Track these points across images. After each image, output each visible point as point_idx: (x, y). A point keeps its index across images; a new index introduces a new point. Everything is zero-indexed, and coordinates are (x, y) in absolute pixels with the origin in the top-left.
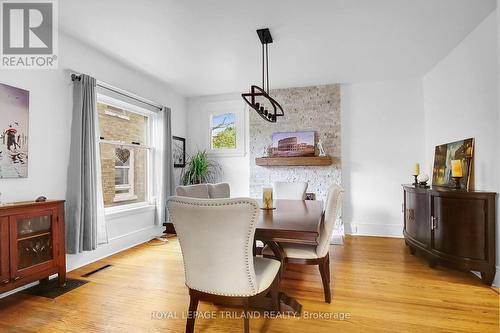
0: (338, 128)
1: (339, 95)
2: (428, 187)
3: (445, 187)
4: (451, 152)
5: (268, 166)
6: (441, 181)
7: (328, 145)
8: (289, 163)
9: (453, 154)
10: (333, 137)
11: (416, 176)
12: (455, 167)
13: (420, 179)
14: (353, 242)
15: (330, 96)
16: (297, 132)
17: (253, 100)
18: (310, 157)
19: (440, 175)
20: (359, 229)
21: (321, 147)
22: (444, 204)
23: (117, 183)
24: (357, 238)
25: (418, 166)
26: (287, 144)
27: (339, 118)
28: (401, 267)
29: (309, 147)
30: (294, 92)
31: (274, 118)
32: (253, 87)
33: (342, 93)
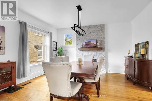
0: (104, 38)
1: (104, 28)
2: (133, 58)
3: (138, 57)
4: (141, 46)
5: (82, 50)
6: (137, 56)
7: (101, 44)
8: (88, 49)
9: (141, 47)
10: (102, 41)
11: (129, 54)
12: (142, 51)
13: (130, 55)
14: (109, 75)
15: (101, 28)
16: (91, 39)
17: (75, 29)
18: (95, 48)
19: (137, 53)
20: (111, 71)
21: (98, 44)
22: (138, 63)
23: (38, 56)
24: (110, 74)
25: (130, 50)
26: (88, 44)
27: (104, 35)
28: (124, 84)
29: (94, 44)
30: (90, 27)
31: (82, 35)
32: (74, 25)
33: (105, 27)
